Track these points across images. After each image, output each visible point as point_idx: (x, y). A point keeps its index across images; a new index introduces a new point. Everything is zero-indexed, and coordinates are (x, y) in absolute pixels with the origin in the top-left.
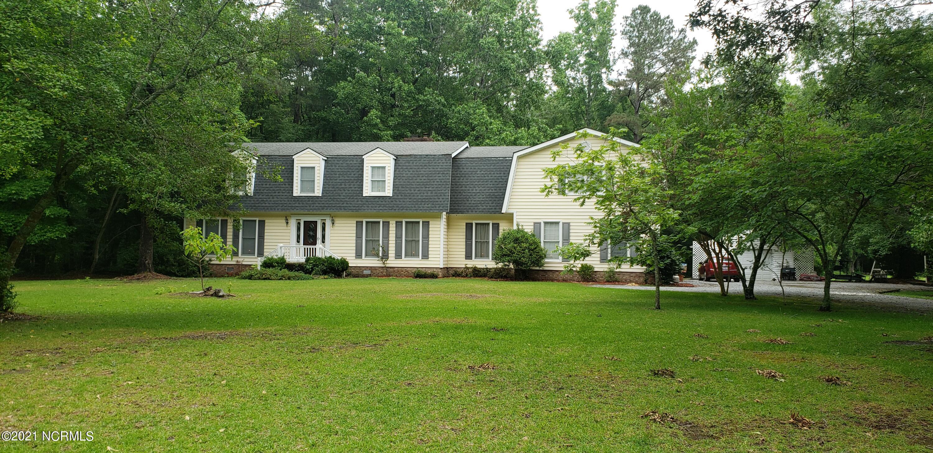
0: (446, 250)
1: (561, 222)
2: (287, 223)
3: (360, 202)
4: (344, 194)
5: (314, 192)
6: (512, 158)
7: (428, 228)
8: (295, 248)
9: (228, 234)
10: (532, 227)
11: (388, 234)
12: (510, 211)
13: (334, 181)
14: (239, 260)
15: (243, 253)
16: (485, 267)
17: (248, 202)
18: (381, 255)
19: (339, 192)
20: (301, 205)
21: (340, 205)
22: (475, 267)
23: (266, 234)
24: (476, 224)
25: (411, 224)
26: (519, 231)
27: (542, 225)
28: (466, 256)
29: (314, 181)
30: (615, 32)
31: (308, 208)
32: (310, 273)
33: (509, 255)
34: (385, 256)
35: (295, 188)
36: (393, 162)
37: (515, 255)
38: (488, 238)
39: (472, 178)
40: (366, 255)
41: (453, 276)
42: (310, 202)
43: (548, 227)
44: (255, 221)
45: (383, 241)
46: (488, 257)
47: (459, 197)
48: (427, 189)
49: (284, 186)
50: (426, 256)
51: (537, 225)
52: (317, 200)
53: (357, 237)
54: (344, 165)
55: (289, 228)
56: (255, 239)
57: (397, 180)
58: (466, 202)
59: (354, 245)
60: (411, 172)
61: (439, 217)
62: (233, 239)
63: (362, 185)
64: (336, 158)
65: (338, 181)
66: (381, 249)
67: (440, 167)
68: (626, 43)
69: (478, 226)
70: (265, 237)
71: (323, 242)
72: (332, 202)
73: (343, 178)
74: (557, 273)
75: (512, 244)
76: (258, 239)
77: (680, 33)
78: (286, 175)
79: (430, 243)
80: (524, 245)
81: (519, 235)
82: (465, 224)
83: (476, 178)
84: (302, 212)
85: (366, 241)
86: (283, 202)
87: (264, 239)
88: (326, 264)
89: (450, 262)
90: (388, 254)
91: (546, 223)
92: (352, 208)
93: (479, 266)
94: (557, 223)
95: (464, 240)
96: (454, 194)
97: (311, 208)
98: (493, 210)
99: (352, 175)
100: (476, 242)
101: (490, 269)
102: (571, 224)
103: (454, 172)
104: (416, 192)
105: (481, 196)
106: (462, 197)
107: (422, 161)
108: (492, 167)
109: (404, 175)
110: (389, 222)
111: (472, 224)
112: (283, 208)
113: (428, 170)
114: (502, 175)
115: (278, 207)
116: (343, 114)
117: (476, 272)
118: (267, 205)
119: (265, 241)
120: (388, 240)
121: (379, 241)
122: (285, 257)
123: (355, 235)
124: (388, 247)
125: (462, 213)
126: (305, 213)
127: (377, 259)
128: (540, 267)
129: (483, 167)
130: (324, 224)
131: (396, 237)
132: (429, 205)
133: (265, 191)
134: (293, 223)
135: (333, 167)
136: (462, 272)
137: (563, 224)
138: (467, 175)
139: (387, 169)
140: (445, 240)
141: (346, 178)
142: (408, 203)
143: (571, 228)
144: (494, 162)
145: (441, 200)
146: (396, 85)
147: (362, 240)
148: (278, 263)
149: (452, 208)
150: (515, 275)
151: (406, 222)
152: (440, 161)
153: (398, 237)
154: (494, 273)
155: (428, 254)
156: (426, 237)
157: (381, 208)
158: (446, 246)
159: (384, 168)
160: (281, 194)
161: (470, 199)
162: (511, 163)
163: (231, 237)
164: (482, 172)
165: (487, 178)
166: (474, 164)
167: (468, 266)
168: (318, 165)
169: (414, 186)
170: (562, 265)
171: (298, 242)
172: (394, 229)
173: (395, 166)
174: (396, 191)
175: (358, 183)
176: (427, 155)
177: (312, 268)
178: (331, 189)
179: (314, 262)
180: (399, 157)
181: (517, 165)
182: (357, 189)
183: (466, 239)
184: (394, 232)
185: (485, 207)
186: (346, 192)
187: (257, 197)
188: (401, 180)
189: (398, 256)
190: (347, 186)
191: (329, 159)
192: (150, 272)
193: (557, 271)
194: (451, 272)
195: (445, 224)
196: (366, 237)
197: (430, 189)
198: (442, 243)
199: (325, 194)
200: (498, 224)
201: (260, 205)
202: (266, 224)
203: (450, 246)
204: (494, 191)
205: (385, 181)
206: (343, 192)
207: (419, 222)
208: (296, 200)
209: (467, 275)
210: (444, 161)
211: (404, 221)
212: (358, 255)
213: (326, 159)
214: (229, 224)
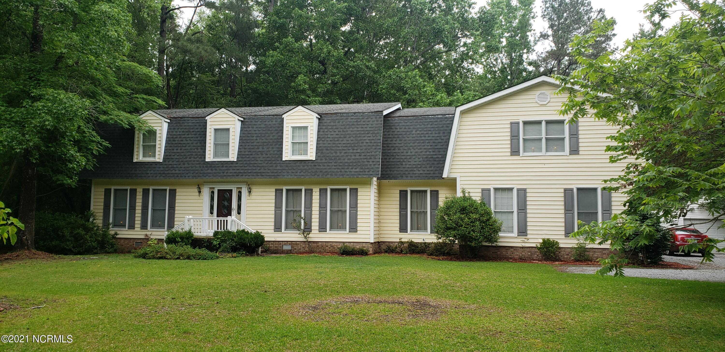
0: (377, 221)
1: (516, 187)
2: (200, 192)
3: (278, 168)
4: (261, 159)
5: (228, 156)
6: (454, 114)
7: (357, 196)
8: (207, 221)
9: (137, 204)
10: (480, 195)
11: (311, 203)
12: (453, 176)
13: (250, 144)
14: (148, 233)
15: (153, 226)
16: (422, 241)
17: (157, 169)
18: (302, 227)
19: (256, 156)
20: (214, 171)
21: (257, 171)
22: (412, 242)
23: (177, 205)
24: (412, 192)
25: (337, 192)
26: (465, 199)
27: (492, 192)
28: (400, 229)
29: (228, 144)
30: (536, 14)
31: (222, 174)
32: (217, 250)
33: (454, 229)
34: (308, 229)
35: (207, 152)
36: (316, 122)
37: (463, 228)
38: (426, 208)
39: (406, 139)
40: (287, 228)
41: (386, 252)
42: (224, 168)
43: (499, 194)
44: (166, 190)
45: (305, 211)
46: (425, 229)
47: (391, 160)
48: (355, 151)
49: (196, 150)
50: (354, 229)
51: (485, 192)
52: (231, 165)
53: (276, 207)
54: (263, 126)
55: (201, 197)
56: (165, 210)
57: (321, 142)
58: (400, 166)
59: (273, 216)
60: (337, 133)
61: (369, 183)
62: (142, 210)
63: (282, 148)
64: (254, 119)
65: (255, 144)
66: (302, 222)
67: (370, 126)
68: (546, 24)
69: (413, 194)
70: (176, 208)
71: (239, 213)
72: (248, 168)
73: (261, 141)
74: (512, 250)
75: (458, 214)
76: (169, 210)
77: (598, 14)
78: (199, 139)
79: (359, 213)
80: (474, 216)
81: (466, 204)
82: (398, 192)
83: (411, 138)
84: (215, 179)
85: (287, 211)
86: (194, 168)
87: (174, 210)
88: (235, 239)
89: (382, 236)
90: (311, 226)
91: (496, 189)
92: (270, 174)
93: (415, 241)
94: (511, 189)
95: (398, 210)
96: (386, 157)
97: (225, 174)
98: (432, 175)
99: (271, 137)
100: (412, 212)
101: (429, 244)
102: (528, 191)
103: (386, 133)
104: (342, 154)
105: (417, 159)
106: (395, 160)
107: (349, 120)
108: (429, 126)
109: (329, 136)
110: (312, 190)
111: (406, 191)
112: (194, 174)
113: (356, 129)
114: (441, 134)
115: (189, 174)
116: (271, 82)
117: (413, 248)
118: (177, 172)
119: (176, 212)
120: (311, 211)
121: (301, 211)
122: (193, 231)
123: (274, 205)
124: (311, 218)
125: (395, 178)
126: (217, 180)
127: (299, 232)
128: (493, 243)
129: (418, 126)
130: (240, 192)
131: (320, 207)
132: (358, 170)
133: (176, 157)
134: (206, 192)
135: (251, 129)
136: (396, 248)
137: (518, 190)
138: (400, 136)
139: (309, 129)
140: (376, 210)
141: (264, 141)
142: (333, 167)
143: (528, 195)
144: (432, 120)
145: (371, 163)
146: (325, 50)
147: (282, 211)
148: (181, 238)
149: (384, 173)
150: (460, 252)
151: (332, 190)
152: (369, 119)
153: (323, 207)
154: (434, 249)
155: (356, 226)
156: (354, 206)
157: (302, 174)
158: (377, 217)
159: (306, 128)
160: (192, 159)
161: (404, 163)
162: (453, 121)
163: (140, 208)
164: (418, 132)
165: (423, 138)
166: (408, 124)
167: (403, 240)
168: (233, 126)
169: (340, 148)
170: (519, 240)
171: (212, 213)
172: (318, 197)
173: (319, 125)
174: (319, 154)
175: (277, 146)
176: (355, 113)
177: (219, 244)
178: (247, 153)
179: (222, 236)
180: (323, 116)
181: (460, 121)
182: (276, 152)
183: (400, 208)
184: (318, 201)
185: (421, 172)
186: (264, 156)
187: (167, 163)
188: (325, 142)
189: (322, 228)
190: (265, 150)
191: (246, 120)
192: (28, 249)
193: (512, 247)
194: (383, 247)
195: (376, 191)
196: (287, 206)
197: (359, 151)
198: (372, 213)
199: (240, 159)
200: (437, 191)
201: (169, 172)
202: (177, 194)
203: (381, 217)
204: (432, 153)
205: (307, 143)
206: (260, 156)
207: (346, 190)
208: (209, 166)
209: (402, 251)
210: (374, 119)
211: (329, 188)
212: (278, 228)
213: (242, 119)
214: (138, 194)
